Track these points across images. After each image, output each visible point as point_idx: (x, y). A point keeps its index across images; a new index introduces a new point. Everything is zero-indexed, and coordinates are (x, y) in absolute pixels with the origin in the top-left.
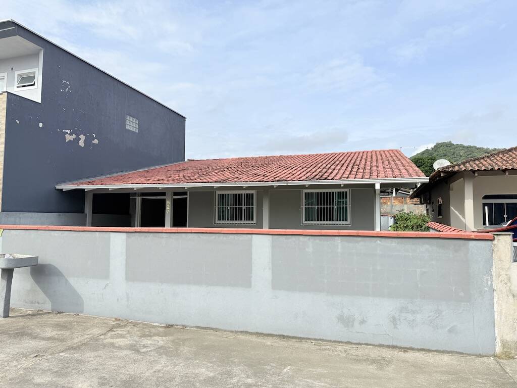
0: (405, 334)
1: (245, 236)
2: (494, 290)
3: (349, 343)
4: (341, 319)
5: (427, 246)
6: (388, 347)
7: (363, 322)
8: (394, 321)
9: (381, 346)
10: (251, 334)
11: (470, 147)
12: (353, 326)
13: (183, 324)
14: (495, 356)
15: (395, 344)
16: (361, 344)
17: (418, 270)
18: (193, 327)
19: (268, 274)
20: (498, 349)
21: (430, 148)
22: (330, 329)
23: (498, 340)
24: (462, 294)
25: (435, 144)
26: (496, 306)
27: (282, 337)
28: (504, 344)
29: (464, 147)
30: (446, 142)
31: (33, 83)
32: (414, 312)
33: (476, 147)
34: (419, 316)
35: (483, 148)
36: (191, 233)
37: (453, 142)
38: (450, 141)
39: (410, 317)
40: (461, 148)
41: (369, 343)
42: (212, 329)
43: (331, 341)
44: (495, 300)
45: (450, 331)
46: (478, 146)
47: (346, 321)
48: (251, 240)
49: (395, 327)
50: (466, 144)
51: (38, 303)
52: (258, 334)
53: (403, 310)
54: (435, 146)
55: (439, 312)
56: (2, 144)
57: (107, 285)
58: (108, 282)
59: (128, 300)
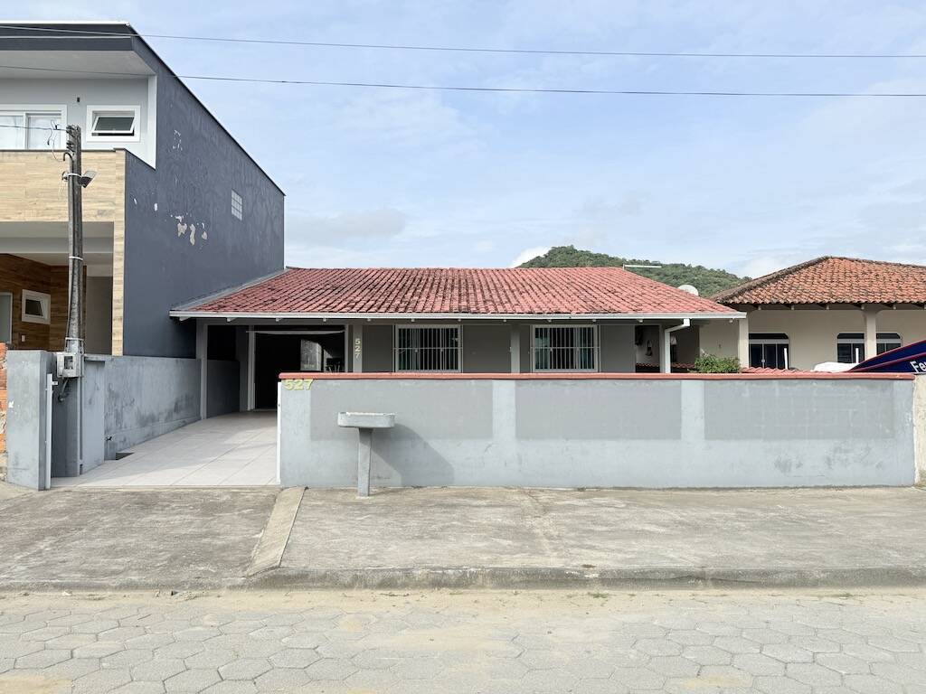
0: (839, 474)
1: (672, 381)
2: (913, 426)
3: (786, 488)
4: (778, 464)
5: (858, 387)
6: (824, 487)
7: (799, 466)
8: (829, 461)
9: (817, 487)
10: (681, 489)
11: (600, 255)
12: (790, 470)
13: (597, 485)
14: (916, 486)
15: (829, 484)
16: (798, 488)
17: (851, 411)
18: (611, 488)
19: (700, 424)
20: (917, 480)
21: (542, 256)
22: (773, 477)
23: (917, 470)
24: (887, 431)
25: (550, 249)
26: (915, 440)
27: (717, 489)
28: (922, 474)
29: (591, 255)
30: (566, 246)
31: (131, 132)
32: (846, 451)
33: (607, 256)
34: (851, 455)
35: (617, 259)
36: (606, 379)
37: (576, 248)
39: (844, 457)
41: (805, 485)
44: (915, 435)
45: (877, 466)
46: (611, 255)
47: (784, 466)
48: (680, 386)
49: (830, 468)
50: (594, 251)
51: (379, 478)
52: (689, 489)
53: (837, 450)
54: (550, 252)
55: (868, 449)
56: (118, 239)
57: (490, 446)
58: (490, 443)
59: (520, 463)
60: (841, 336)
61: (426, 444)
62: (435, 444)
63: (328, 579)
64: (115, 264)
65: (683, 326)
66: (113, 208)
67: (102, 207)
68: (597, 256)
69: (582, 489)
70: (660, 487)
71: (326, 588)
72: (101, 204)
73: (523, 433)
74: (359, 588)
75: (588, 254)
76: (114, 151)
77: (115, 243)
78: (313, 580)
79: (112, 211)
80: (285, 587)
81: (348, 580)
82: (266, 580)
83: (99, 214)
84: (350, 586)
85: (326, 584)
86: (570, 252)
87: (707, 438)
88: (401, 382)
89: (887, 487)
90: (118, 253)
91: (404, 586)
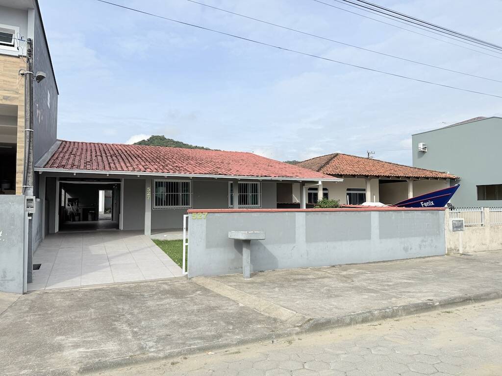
0: (423, 251)
3: (407, 259)
4: (404, 249)
6: (419, 258)
8: (420, 246)
11: (179, 142)
12: (408, 251)
13: (339, 264)
14: (446, 255)
15: (420, 256)
16: (411, 259)
17: (426, 224)
19: (378, 232)
20: (446, 252)
21: (146, 140)
22: (402, 254)
23: (446, 248)
24: (438, 232)
25: (151, 136)
26: (446, 236)
27: (384, 261)
28: (448, 249)
29: (174, 142)
30: (160, 135)
31: (12, 44)
32: (425, 241)
34: (427, 243)
35: (188, 145)
37: (166, 137)
38: (163, 136)
39: (424, 244)
40: (172, 143)
42: (354, 264)
43: (401, 260)
45: (435, 247)
47: (406, 249)
48: (370, 214)
49: (420, 249)
50: (175, 140)
52: (374, 262)
53: (423, 241)
54: (151, 138)
55: (432, 240)
56: (21, 117)
57: (294, 247)
58: (294, 245)
59: (308, 255)
60: (348, 190)
61: (265, 247)
62: (269, 247)
63: (340, 322)
64: (18, 134)
65: (318, 184)
66: (18, 96)
67: (7, 94)
68: (177, 142)
69: (334, 266)
70: (363, 262)
71: (340, 326)
72: (6, 92)
73: (309, 240)
74: (354, 324)
75: (172, 141)
76: (18, 57)
77: (18, 120)
78: (334, 323)
79: (17, 98)
80: (322, 329)
81: (348, 320)
82: (313, 327)
83: (4, 99)
84: (349, 324)
85: (340, 325)
86: (162, 139)
87: (380, 238)
88: (253, 214)
89: (438, 256)
90: (21, 127)
91: (372, 320)
